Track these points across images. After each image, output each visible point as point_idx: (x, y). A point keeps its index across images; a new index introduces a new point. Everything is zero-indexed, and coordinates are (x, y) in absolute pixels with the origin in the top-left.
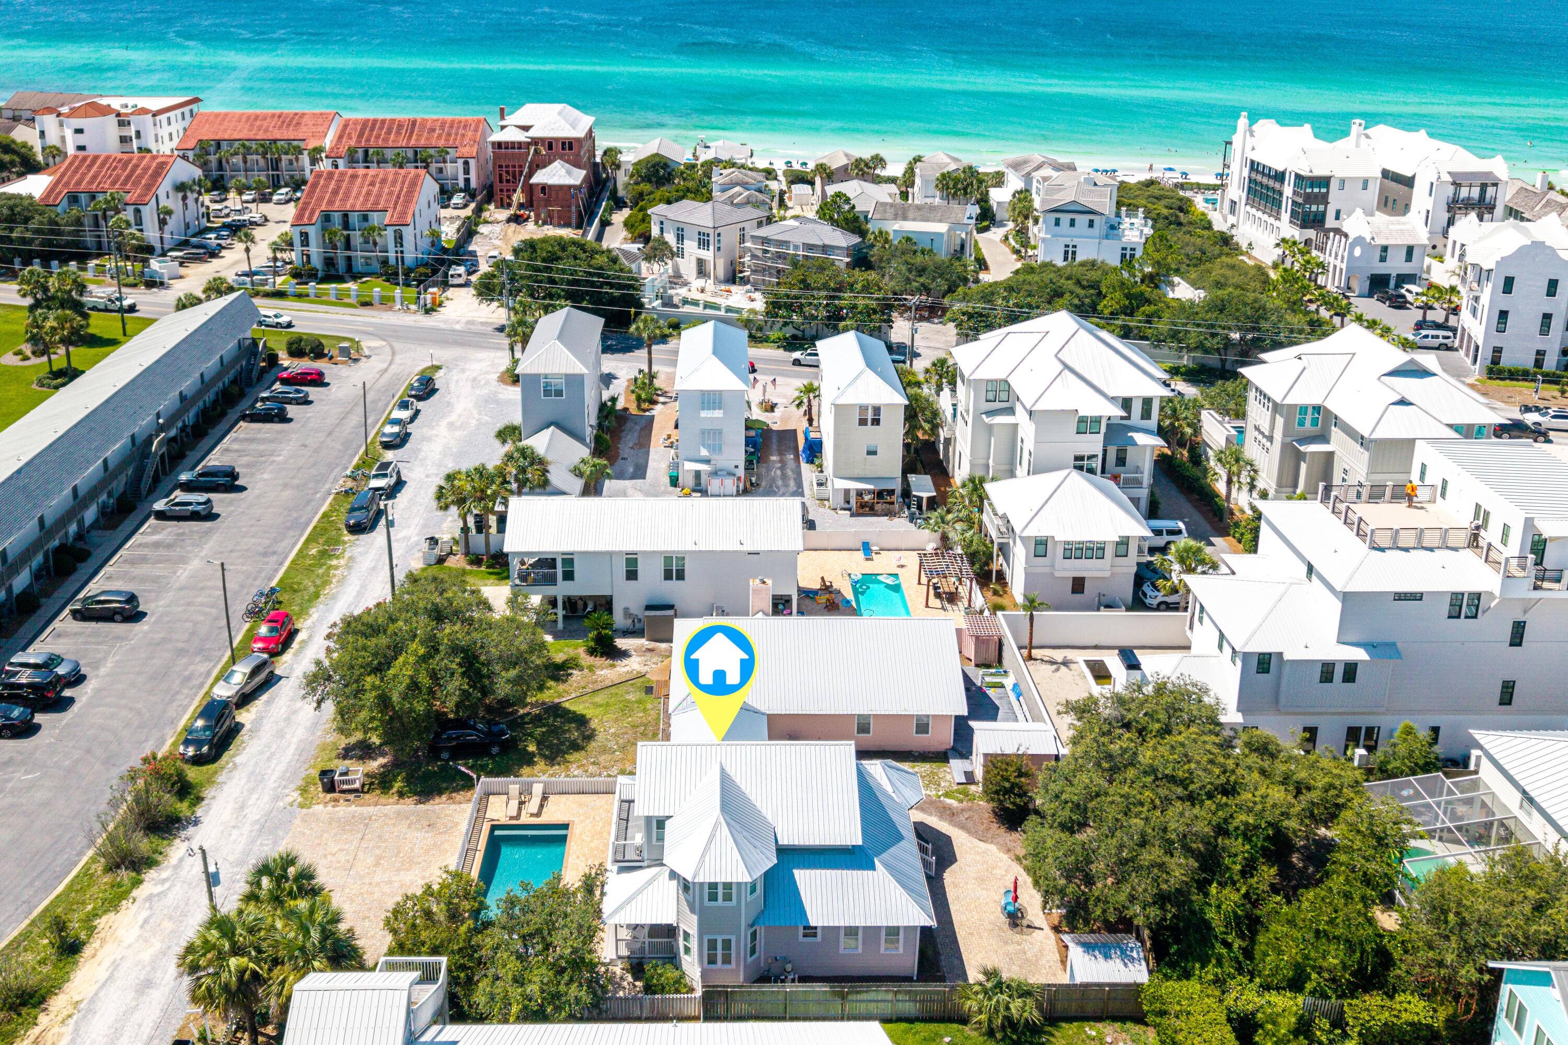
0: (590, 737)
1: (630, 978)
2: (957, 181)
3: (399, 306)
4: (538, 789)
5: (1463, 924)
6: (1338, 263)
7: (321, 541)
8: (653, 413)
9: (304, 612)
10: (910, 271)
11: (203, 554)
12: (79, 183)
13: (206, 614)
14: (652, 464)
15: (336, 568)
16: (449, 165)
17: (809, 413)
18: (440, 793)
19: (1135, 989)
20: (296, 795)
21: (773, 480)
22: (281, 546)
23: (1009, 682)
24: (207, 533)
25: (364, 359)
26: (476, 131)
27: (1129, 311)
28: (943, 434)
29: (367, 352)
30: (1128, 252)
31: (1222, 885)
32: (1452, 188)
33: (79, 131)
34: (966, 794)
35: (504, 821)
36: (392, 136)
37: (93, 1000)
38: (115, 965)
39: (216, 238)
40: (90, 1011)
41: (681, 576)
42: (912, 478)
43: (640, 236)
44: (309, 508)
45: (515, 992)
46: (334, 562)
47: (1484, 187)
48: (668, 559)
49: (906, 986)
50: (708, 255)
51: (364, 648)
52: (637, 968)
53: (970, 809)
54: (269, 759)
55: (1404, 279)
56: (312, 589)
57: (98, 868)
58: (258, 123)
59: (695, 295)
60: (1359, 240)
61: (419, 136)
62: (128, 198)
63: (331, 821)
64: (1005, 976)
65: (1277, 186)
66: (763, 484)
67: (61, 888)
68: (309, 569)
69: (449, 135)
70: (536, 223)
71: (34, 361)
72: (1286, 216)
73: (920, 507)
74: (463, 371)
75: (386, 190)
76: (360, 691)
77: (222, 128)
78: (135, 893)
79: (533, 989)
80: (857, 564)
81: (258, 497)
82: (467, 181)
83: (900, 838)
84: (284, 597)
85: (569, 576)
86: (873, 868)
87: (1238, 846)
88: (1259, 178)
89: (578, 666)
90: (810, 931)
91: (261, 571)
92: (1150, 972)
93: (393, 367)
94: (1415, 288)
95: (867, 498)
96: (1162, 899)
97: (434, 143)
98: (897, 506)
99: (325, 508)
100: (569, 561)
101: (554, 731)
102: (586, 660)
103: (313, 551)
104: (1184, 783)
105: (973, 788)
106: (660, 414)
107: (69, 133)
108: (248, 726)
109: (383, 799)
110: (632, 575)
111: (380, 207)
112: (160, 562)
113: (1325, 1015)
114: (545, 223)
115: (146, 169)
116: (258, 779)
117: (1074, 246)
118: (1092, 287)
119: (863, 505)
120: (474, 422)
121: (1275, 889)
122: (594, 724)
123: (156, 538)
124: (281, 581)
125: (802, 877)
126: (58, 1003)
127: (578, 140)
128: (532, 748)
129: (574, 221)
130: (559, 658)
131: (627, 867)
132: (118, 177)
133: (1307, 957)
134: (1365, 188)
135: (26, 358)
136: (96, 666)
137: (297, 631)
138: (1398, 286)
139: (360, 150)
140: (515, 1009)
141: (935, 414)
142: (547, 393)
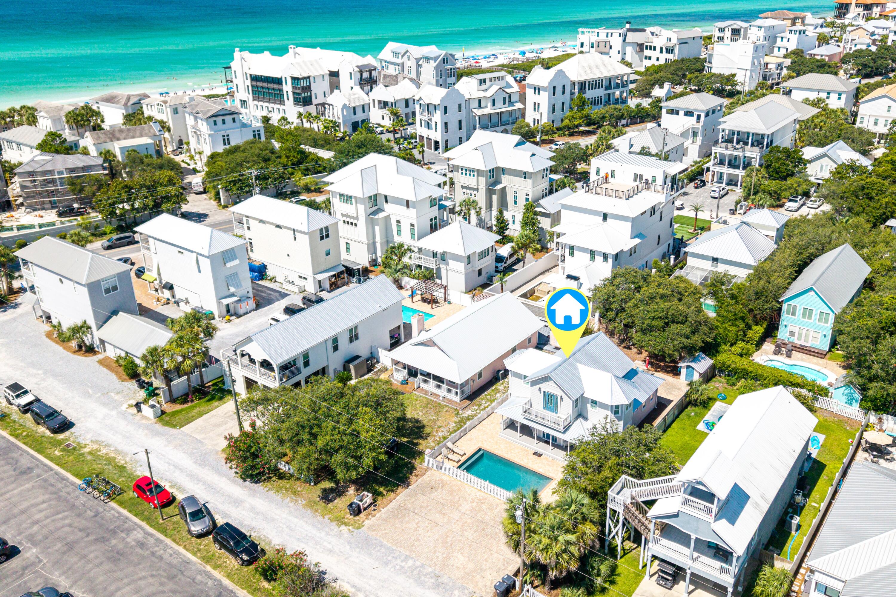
4: (450, 445)
6: (337, 120)
7: (50, 447)
15: (96, 450)
18: (407, 478)
30: (256, 133)
32: (358, 74)
46: (86, 449)
47: (370, 71)
63: (384, 520)
65: (277, 86)
68: (79, 461)
72: (289, 102)
73: (359, 274)
85: (307, 363)
88: (259, 84)
95: (333, 280)
98: (348, 278)
100: (306, 356)
103: (58, 453)
109: (388, 498)
110: (336, 348)
117: (228, 135)
119: (332, 285)
124: (76, 475)
134: (324, 80)
142: (107, 291)
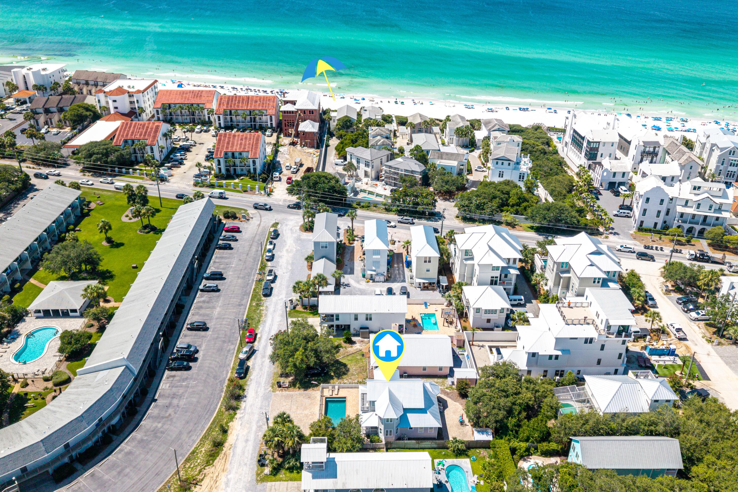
0: (348, 371)
1: (366, 438)
2: (462, 131)
3: (257, 192)
4: (337, 387)
5: (565, 429)
6: (598, 177)
7: (256, 300)
8: (354, 245)
9: (257, 327)
10: (443, 182)
11: (220, 305)
12: (127, 135)
13: (227, 328)
14: (356, 268)
15: (263, 310)
16: (264, 117)
17: (407, 250)
18: (310, 388)
19: (489, 442)
20: (271, 388)
21: (396, 275)
22: (244, 302)
23: (466, 354)
24: (219, 296)
25: (251, 219)
26: (274, 102)
27: (518, 205)
28: (451, 261)
29: (251, 216)
30: (522, 176)
31: (512, 418)
32: (643, 148)
33: (115, 101)
34: (452, 388)
35: (329, 396)
36: (240, 104)
37: (235, 443)
38: (238, 436)
39: (181, 156)
40: (235, 447)
41: (371, 319)
42: (441, 277)
43: (342, 156)
44: (249, 287)
45: (345, 446)
46: (261, 308)
47: (655, 148)
48: (367, 315)
49: (434, 441)
50: (369, 170)
51: (287, 349)
52: (368, 436)
53: (452, 392)
54: (260, 377)
55: (621, 184)
56: (257, 318)
57: (223, 409)
58: (184, 95)
59: (364, 187)
60: (606, 170)
61: (251, 104)
62: (147, 142)
63: (282, 396)
64: (458, 439)
65: (582, 141)
66: (393, 277)
67: (215, 415)
68: (255, 311)
69: (263, 104)
70: (301, 146)
71: (134, 220)
72: (583, 154)
73: (443, 288)
74: (287, 225)
75: (247, 142)
76: (288, 362)
77: (170, 98)
78: (236, 417)
79: (349, 445)
80: (422, 309)
81: (231, 282)
82: (271, 124)
83: (433, 404)
84: (250, 321)
85: (337, 319)
86: (426, 413)
87: (517, 408)
88: (576, 135)
89: (341, 347)
90: (411, 428)
91: (240, 312)
92: (493, 437)
93: (262, 223)
94: (624, 188)
95: (426, 285)
96: (496, 422)
97: (257, 108)
98: (435, 287)
99: (253, 287)
100: (338, 315)
101: (338, 369)
102: (344, 345)
103: (254, 304)
104: (505, 392)
105: (454, 386)
106: (357, 245)
107: (110, 102)
108: (251, 367)
109: (295, 390)
110: (356, 319)
111: (246, 150)
112: (208, 308)
113: (533, 447)
114: (304, 146)
115: (152, 129)
116: (258, 383)
117: (503, 172)
118: (506, 194)
119: (425, 287)
120: (295, 249)
121: (525, 418)
122: (349, 366)
123: (203, 299)
124: (247, 316)
125: (409, 415)
126: (226, 445)
127: (316, 110)
128: (332, 374)
129: (315, 146)
130: (336, 344)
131: (364, 412)
132: (142, 132)
133: (530, 434)
134: (612, 146)
135: (130, 219)
136: (200, 347)
137: (256, 334)
138: (619, 186)
139: (228, 111)
140: (345, 450)
141: (449, 254)
142: (322, 247)
